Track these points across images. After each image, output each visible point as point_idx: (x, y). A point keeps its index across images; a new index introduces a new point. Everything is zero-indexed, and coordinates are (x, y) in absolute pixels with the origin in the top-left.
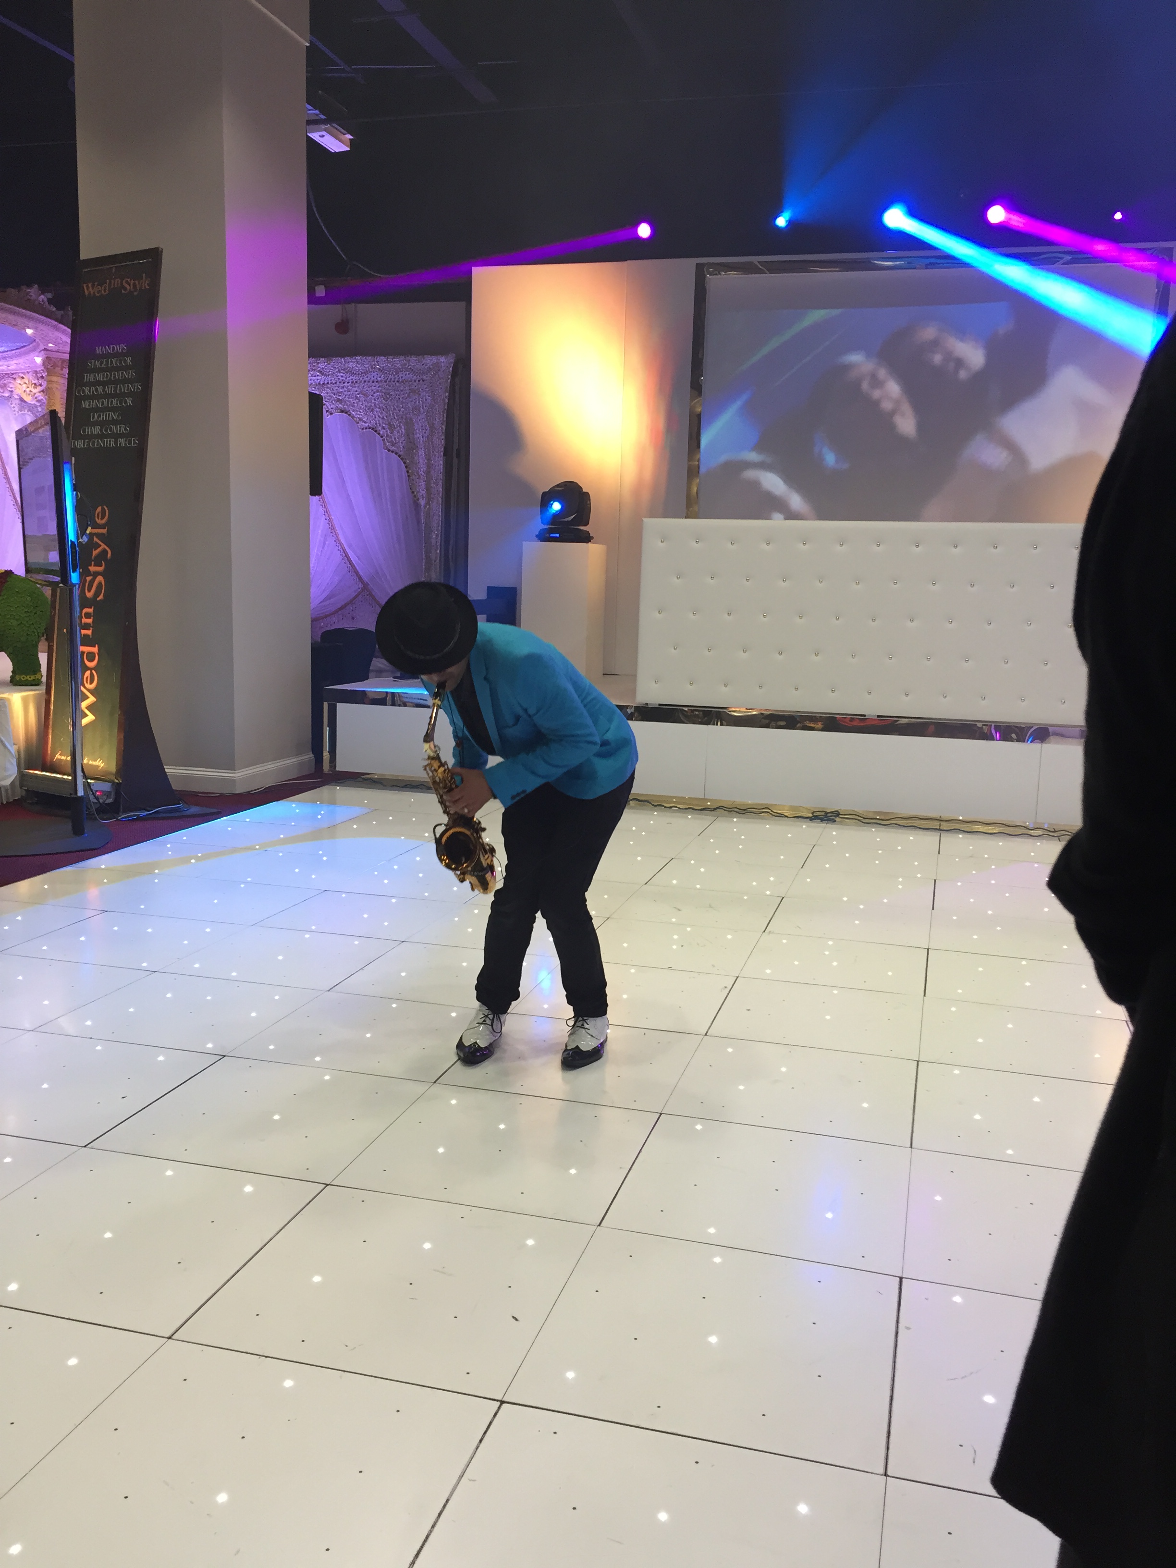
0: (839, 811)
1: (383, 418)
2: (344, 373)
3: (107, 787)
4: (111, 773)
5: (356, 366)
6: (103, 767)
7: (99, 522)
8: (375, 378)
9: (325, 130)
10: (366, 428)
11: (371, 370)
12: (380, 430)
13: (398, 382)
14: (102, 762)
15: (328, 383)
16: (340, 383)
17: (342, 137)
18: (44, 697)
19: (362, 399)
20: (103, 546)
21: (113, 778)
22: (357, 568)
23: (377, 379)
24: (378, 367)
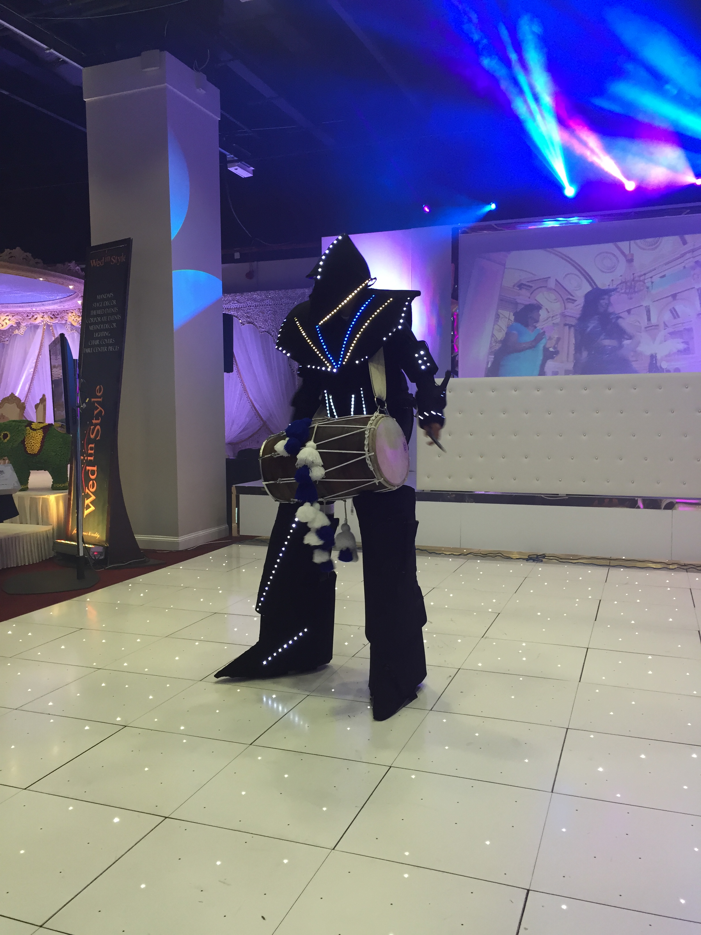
0: (545, 554)
1: (273, 326)
2: (250, 301)
3: (100, 549)
4: (103, 541)
5: (258, 297)
6: (99, 537)
7: (99, 394)
8: (268, 303)
9: (238, 166)
10: (264, 332)
11: (266, 299)
12: (271, 333)
13: (281, 304)
14: (99, 535)
15: (241, 307)
16: (248, 307)
17: (248, 169)
18: (68, 497)
19: (261, 315)
20: (100, 408)
21: (104, 544)
22: (259, 412)
23: (269, 303)
24: (270, 296)
